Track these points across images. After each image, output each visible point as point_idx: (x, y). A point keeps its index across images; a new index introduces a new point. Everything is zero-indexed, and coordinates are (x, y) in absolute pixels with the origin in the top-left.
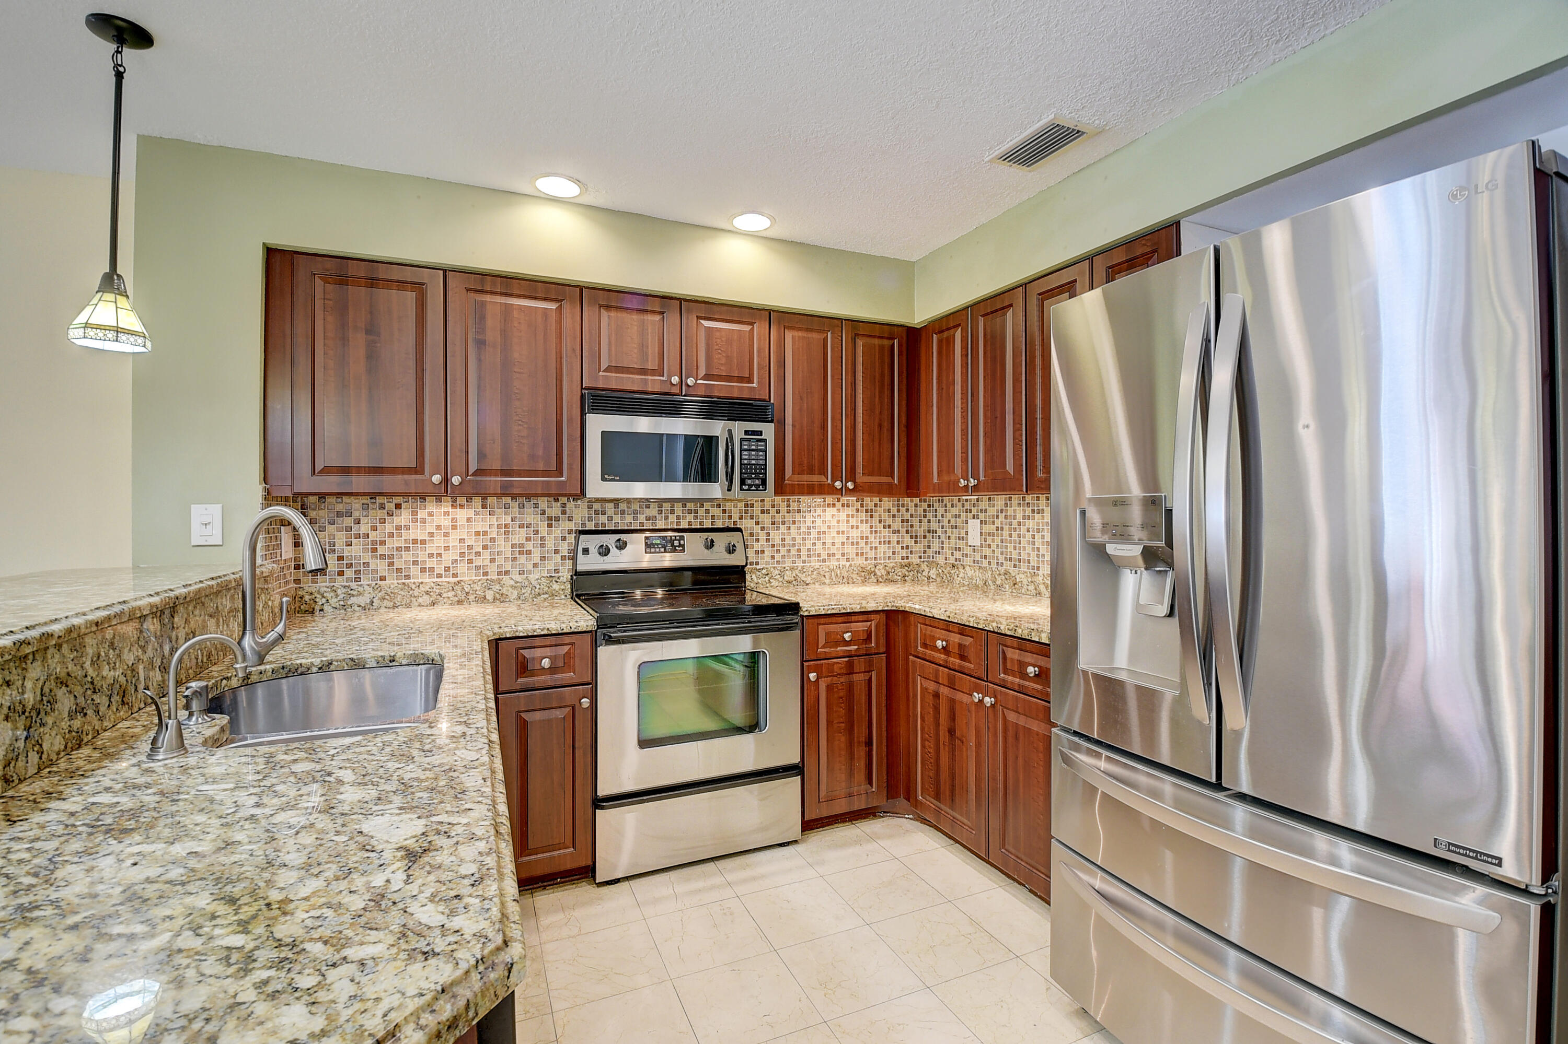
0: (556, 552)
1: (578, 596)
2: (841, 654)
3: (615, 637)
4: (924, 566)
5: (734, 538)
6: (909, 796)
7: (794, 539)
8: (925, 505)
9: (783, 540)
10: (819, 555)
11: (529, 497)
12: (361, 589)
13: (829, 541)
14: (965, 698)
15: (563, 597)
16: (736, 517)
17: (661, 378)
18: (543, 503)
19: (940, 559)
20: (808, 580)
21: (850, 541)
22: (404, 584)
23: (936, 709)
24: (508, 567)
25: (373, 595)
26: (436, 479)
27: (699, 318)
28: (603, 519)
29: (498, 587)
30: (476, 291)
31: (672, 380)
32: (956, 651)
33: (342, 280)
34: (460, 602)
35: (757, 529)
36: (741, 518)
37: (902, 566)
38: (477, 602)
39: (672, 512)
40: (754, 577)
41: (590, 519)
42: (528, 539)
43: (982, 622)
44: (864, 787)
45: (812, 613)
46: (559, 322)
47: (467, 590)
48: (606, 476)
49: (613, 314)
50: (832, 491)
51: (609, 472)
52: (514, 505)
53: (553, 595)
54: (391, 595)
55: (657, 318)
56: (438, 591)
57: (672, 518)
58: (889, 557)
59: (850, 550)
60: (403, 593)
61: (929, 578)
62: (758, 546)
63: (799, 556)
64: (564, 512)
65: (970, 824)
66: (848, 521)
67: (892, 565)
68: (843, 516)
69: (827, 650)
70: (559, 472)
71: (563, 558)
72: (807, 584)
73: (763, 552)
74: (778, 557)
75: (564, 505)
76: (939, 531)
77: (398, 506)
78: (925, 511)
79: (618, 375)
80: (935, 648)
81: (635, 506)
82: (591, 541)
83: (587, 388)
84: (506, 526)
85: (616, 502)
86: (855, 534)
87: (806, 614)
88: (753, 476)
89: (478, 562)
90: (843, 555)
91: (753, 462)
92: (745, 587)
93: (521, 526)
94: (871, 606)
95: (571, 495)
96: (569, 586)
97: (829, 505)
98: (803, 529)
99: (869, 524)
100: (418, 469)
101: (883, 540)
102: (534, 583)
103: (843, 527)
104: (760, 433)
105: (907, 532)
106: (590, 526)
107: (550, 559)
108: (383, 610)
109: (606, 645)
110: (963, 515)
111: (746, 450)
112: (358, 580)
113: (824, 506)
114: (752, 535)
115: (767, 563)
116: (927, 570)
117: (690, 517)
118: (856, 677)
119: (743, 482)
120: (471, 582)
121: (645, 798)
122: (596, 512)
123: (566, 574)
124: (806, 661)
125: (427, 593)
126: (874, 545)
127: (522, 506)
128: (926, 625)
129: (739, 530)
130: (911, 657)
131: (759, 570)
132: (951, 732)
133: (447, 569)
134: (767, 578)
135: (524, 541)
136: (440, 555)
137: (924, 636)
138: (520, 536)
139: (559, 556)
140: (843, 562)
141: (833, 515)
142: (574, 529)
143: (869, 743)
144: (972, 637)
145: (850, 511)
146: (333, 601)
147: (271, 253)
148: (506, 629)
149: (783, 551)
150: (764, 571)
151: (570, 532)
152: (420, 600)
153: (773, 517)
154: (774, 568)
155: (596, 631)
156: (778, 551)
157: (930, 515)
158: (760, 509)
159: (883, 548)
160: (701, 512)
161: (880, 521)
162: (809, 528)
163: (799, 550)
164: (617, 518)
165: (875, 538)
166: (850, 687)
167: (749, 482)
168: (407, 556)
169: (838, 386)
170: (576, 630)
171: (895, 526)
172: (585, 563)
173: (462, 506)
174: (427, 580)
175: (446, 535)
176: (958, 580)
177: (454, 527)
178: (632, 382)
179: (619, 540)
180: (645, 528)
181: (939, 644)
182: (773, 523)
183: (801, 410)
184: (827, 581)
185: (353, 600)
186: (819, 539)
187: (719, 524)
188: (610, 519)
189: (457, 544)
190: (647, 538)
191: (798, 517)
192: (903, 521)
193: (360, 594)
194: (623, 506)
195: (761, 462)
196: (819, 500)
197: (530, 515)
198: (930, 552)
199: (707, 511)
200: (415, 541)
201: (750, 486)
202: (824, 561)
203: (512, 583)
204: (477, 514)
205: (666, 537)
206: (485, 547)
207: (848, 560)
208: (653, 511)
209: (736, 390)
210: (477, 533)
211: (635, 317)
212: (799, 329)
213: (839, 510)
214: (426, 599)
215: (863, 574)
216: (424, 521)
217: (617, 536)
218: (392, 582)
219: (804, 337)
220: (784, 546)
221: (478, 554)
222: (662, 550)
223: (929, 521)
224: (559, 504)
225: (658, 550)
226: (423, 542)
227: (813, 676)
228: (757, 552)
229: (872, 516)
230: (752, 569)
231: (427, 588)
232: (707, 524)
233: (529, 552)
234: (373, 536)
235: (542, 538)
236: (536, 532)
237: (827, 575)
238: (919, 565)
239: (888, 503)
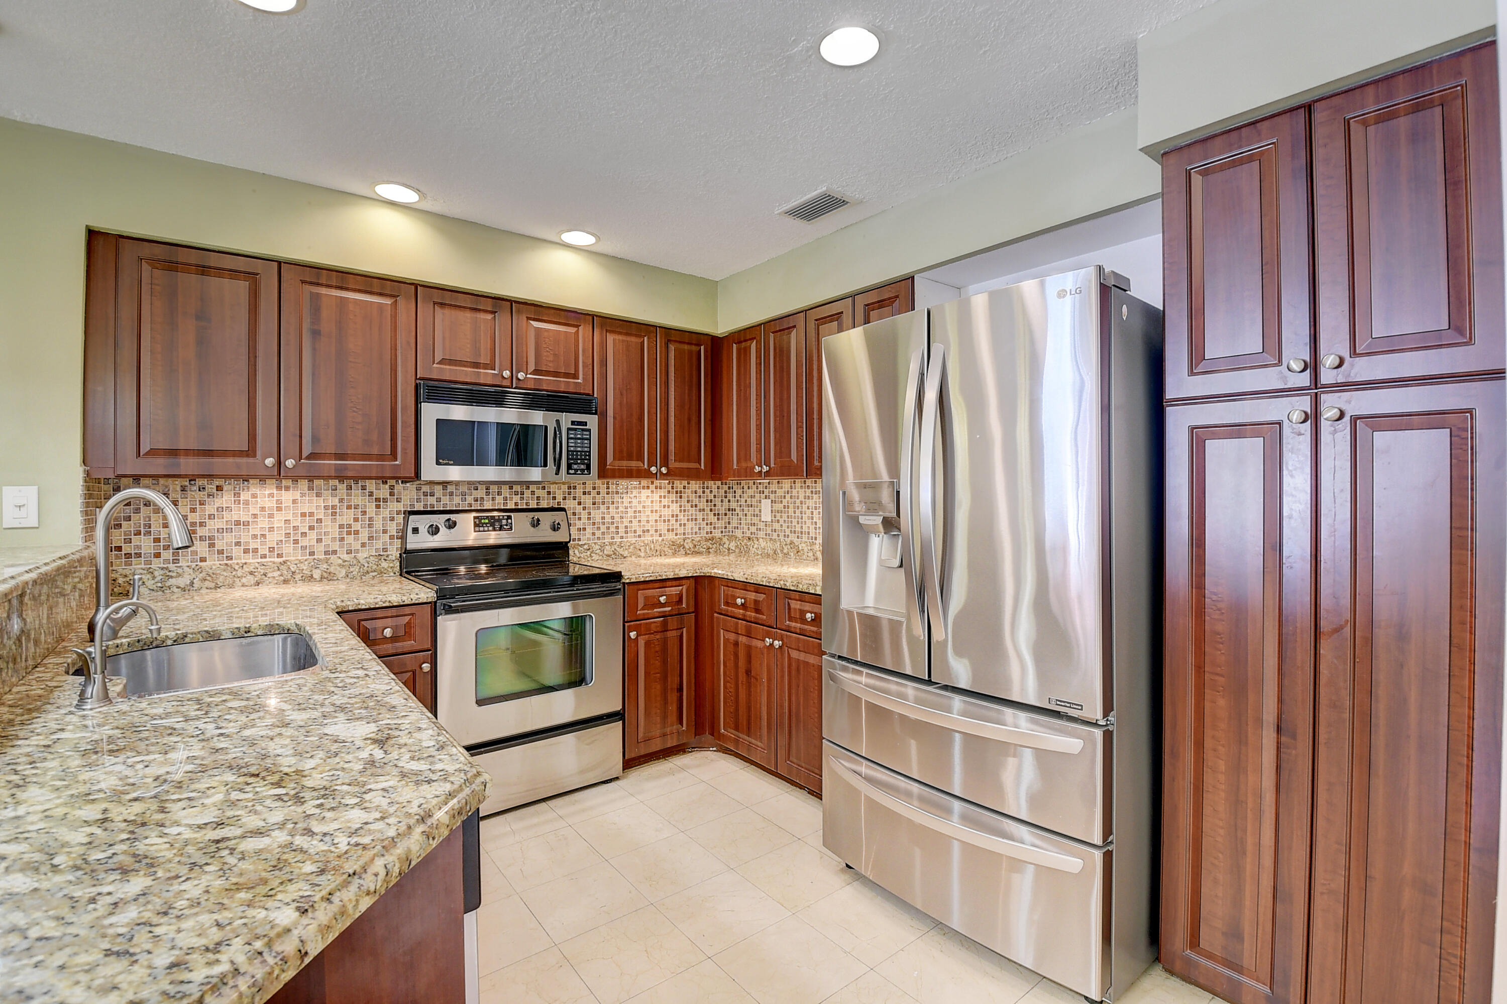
0: (385, 532)
1: (408, 573)
2: (657, 615)
3: (455, 606)
4: (725, 540)
5: (558, 517)
6: (714, 731)
7: (613, 518)
8: (726, 487)
9: (603, 518)
10: (635, 532)
11: (356, 479)
12: (180, 571)
13: (644, 519)
14: (759, 644)
15: (392, 574)
16: (559, 498)
17: (493, 372)
18: (371, 485)
19: (738, 533)
20: (626, 553)
21: (662, 519)
22: (226, 564)
23: (736, 656)
24: (336, 546)
25: (194, 576)
26: (270, 461)
27: (528, 318)
28: (431, 500)
29: (325, 566)
30: (311, 283)
31: (504, 374)
32: (752, 606)
33: (172, 266)
34: (286, 582)
35: (579, 509)
36: (564, 499)
37: (707, 540)
38: (303, 580)
39: (499, 493)
40: (576, 552)
41: (419, 500)
42: (356, 520)
43: (772, 581)
44: (676, 727)
45: (632, 581)
46: (394, 317)
47: (293, 570)
48: (441, 461)
49: (447, 311)
50: (647, 475)
51: (444, 456)
52: (342, 488)
53: (381, 573)
54: (211, 576)
55: (489, 317)
56: (262, 571)
57: (499, 499)
58: (696, 533)
59: (663, 527)
60: (225, 574)
61: (729, 549)
62: (579, 524)
63: (618, 533)
64: (392, 494)
65: (763, 747)
66: (660, 501)
67: (698, 539)
68: (656, 497)
69: (646, 611)
70: (394, 455)
71: (391, 537)
72: (625, 557)
73: (584, 529)
74: (598, 534)
75: (392, 487)
76: (738, 509)
77: (219, 488)
78: (726, 492)
79: (451, 367)
80: (735, 605)
81: (464, 488)
82: (422, 522)
83: (420, 379)
84: (333, 507)
85: (445, 484)
86: (667, 512)
87: (628, 581)
88: (579, 461)
89: (304, 542)
90: (656, 531)
91: (579, 449)
92: (569, 561)
93: (349, 507)
94: (683, 573)
95: (400, 478)
96: (398, 564)
97: (644, 488)
98: (621, 509)
99: (679, 504)
100: (250, 452)
101: (690, 518)
102: (363, 562)
103: (656, 507)
104: (585, 424)
105: (711, 510)
106: (419, 507)
107: (378, 538)
108: (204, 591)
109: (446, 614)
110: (757, 495)
111: (572, 438)
112: (175, 561)
113: (639, 488)
114: (574, 514)
115: (589, 539)
116: (727, 543)
117: (516, 499)
118: (670, 634)
119: (569, 467)
120: (297, 562)
121: (482, 750)
122: (425, 494)
123: (394, 552)
124: (627, 622)
125: (251, 573)
126: (683, 522)
127: (350, 488)
128: (728, 586)
129: (563, 510)
130: (715, 615)
131: (581, 546)
132: (748, 672)
133: (271, 549)
134: (589, 553)
135: (352, 522)
136: (263, 536)
137: (726, 596)
138: (347, 517)
139: (387, 536)
140: (657, 537)
141: (648, 496)
142: (402, 509)
143: (680, 690)
144: (765, 594)
145: (663, 492)
146: (150, 583)
147: (93, 235)
148: (349, 603)
149: (603, 528)
150: (586, 547)
151: (398, 513)
152: (244, 580)
153: (594, 498)
154: (595, 543)
155: (435, 603)
156: (599, 528)
157: (730, 496)
158: (582, 490)
159: (690, 525)
160: (527, 494)
161: (688, 501)
162: (626, 508)
163: (617, 528)
164: (445, 500)
165: (684, 516)
166: (665, 641)
167: (575, 467)
168: (229, 538)
169: (653, 383)
170: (417, 602)
171: (701, 506)
172: (413, 542)
173: (287, 488)
174: (251, 561)
175: (271, 516)
176: (753, 550)
177: (279, 509)
178: (465, 374)
179: (449, 520)
180: (473, 508)
181: (739, 601)
182: (594, 504)
183: (621, 404)
184: (642, 554)
185: (172, 582)
186: (635, 517)
187: (544, 504)
188: (439, 500)
189: (282, 524)
190: (475, 518)
191: (617, 498)
192: (707, 501)
193: (179, 575)
194: (450, 488)
195: (586, 449)
196: (635, 483)
197: (357, 497)
198: (730, 527)
199: (533, 493)
200: (238, 523)
201: (576, 470)
202: (640, 536)
203: (340, 561)
204: (303, 495)
205: (494, 516)
206: (311, 528)
207: (660, 535)
208: (481, 493)
209: (562, 384)
210: (303, 515)
211: (468, 315)
212: (620, 333)
213: (652, 492)
214: (251, 579)
215: (673, 547)
216: (247, 503)
217: (447, 516)
218: (213, 563)
219: (623, 341)
220: (604, 523)
221: (304, 534)
222: (491, 528)
223: (729, 501)
224: (387, 486)
225: (486, 529)
226: (247, 524)
227: (633, 635)
228: (579, 530)
229: (681, 497)
230: (575, 545)
231: (251, 569)
232: (533, 505)
233: (357, 532)
234: (192, 517)
235: (370, 519)
236: (364, 513)
237: (643, 549)
238: (721, 539)
239: (695, 485)
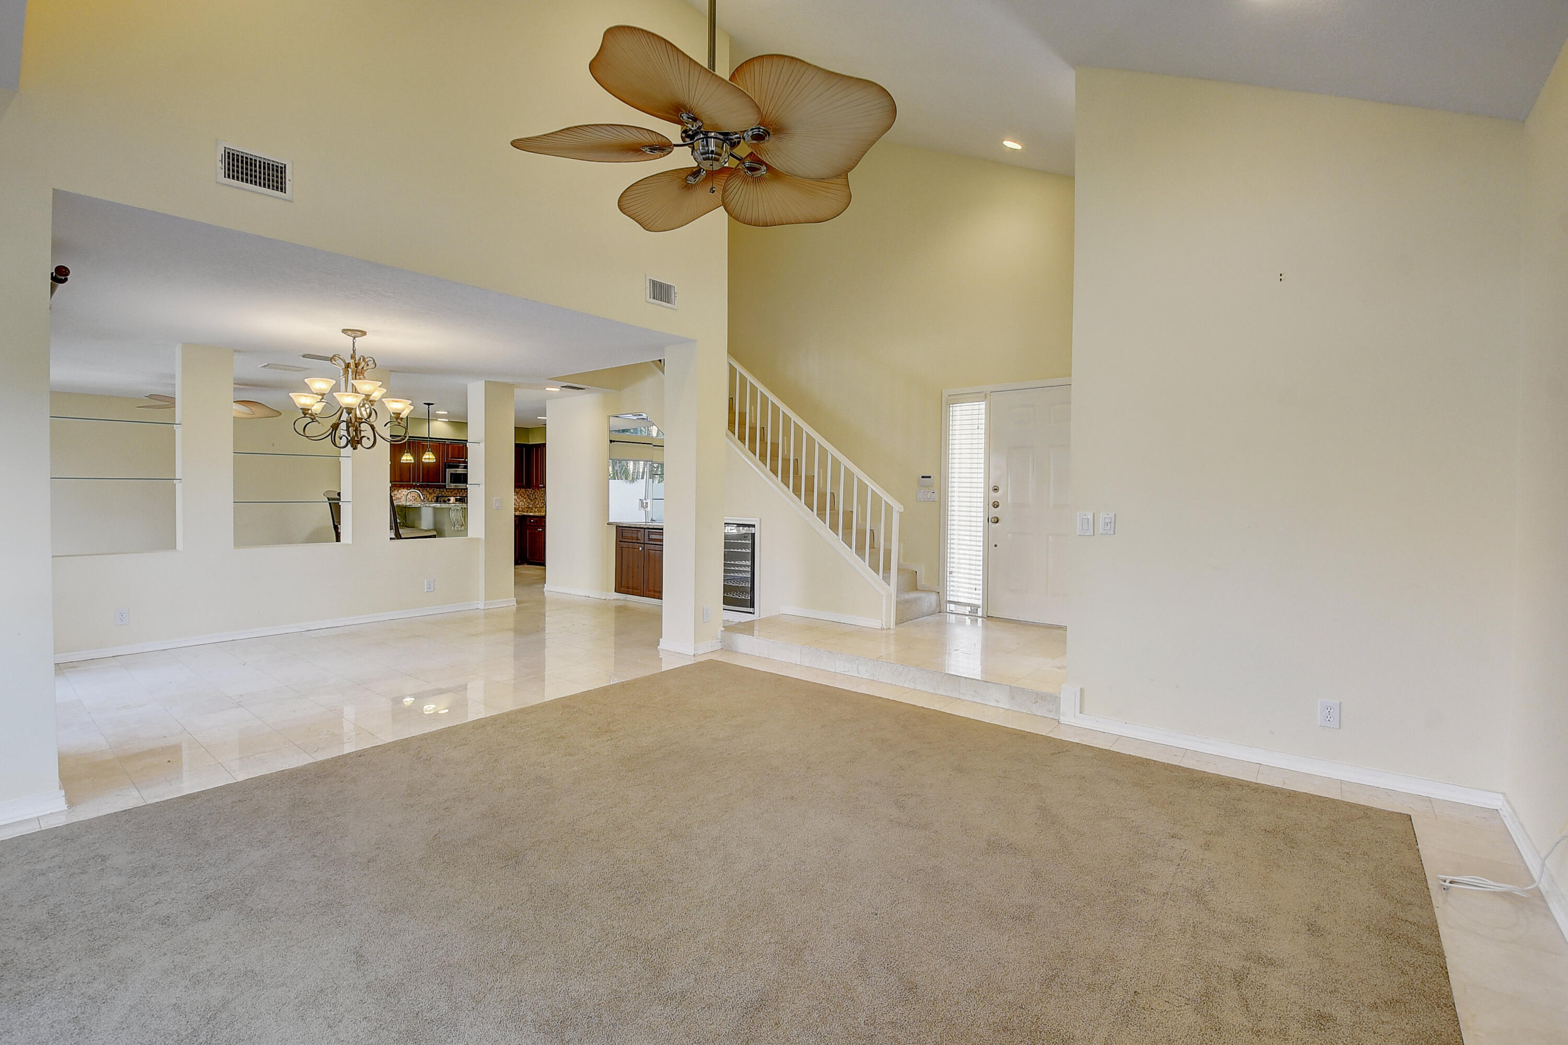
4: (534, 508)
8: (534, 491)
18: (428, 489)
19: (538, 506)
26: (413, 483)
28: (443, 493)
32: (536, 522)
37: (527, 508)
41: (440, 493)
42: (425, 498)
52: (421, 489)
57: (461, 493)
67: (524, 507)
75: (434, 490)
76: (538, 498)
77: (394, 489)
80: (531, 522)
81: (452, 490)
99: (517, 496)
105: (529, 498)
126: (519, 502)
151: (434, 497)
157: (536, 493)
161: (520, 495)
164: (447, 493)
171: (525, 497)
180: (454, 496)
190: (455, 499)
192: (527, 495)
198: (536, 504)
208: (456, 492)
210: (413, 496)
216: (399, 493)
235: (428, 498)
238: (532, 508)
239: (523, 490)
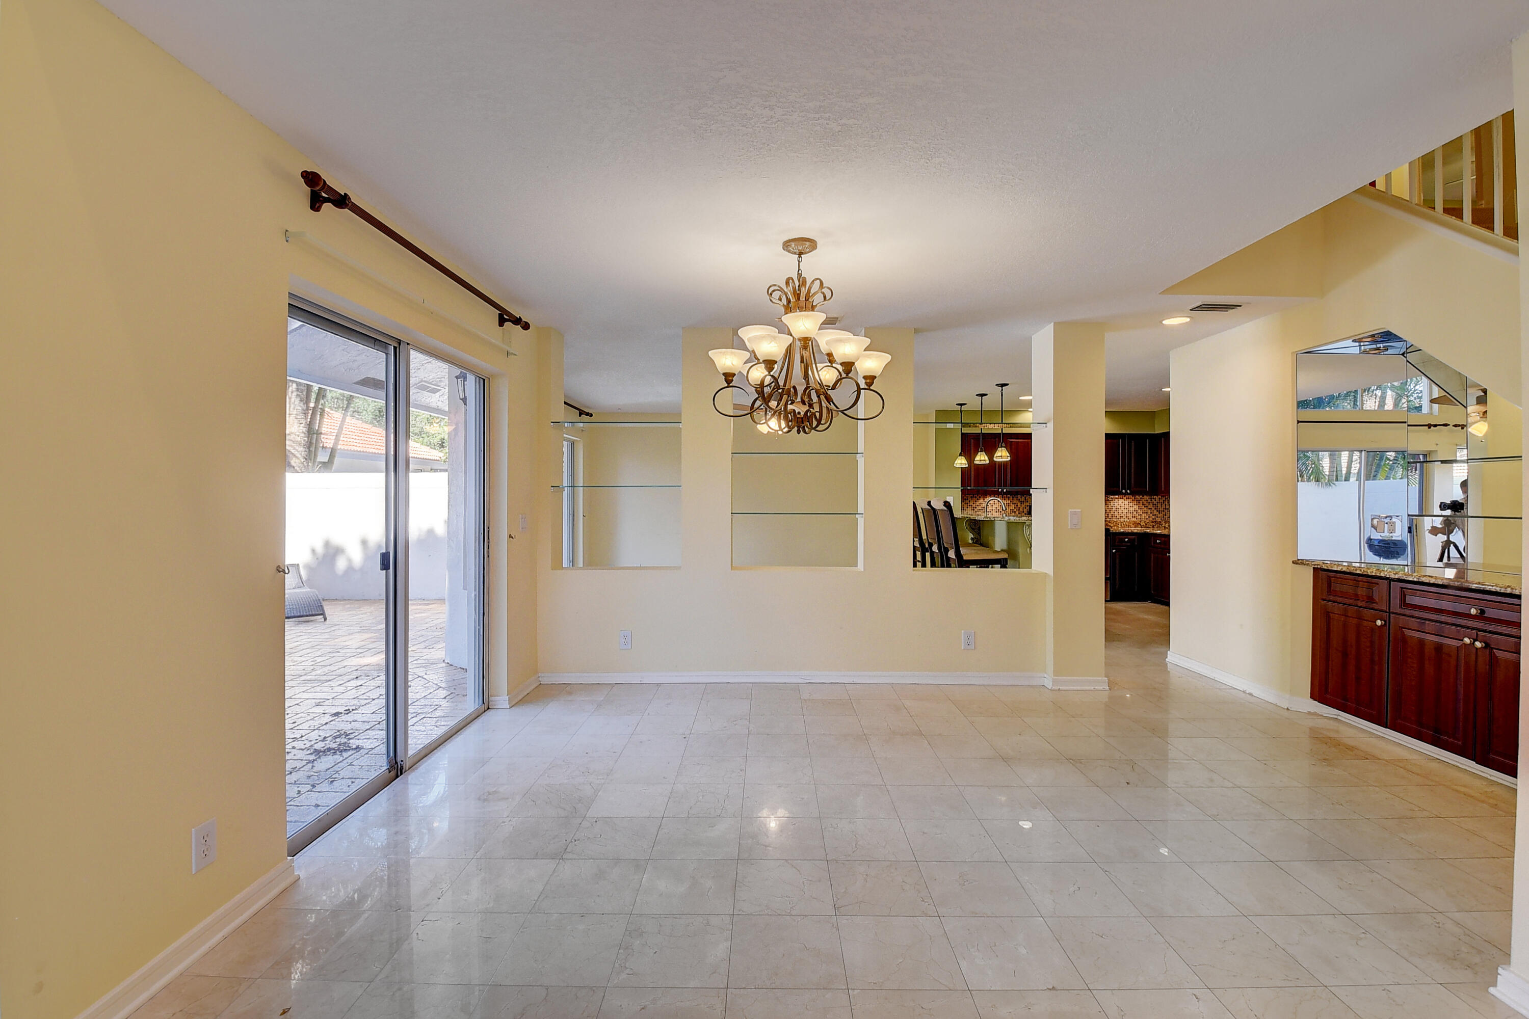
0: (1023, 512)
2: (1124, 545)
4: (1163, 523)
8: (1164, 498)
10: (1117, 517)
13: (1120, 511)
18: (1019, 496)
20: (1112, 525)
21: (1130, 512)
26: (1000, 489)
30: (1009, 438)
37: (1152, 522)
42: (1015, 508)
50: (1122, 494)
58: (1147, 519)
59: (1130, 515)
61: (1165, 527)
64: (1025, 500)
66: (1129, 504)
67: (1148, 521)
68: (1126, 502)
69: (1119, 544)
71: (1025, 514)
77: (980, 497)
84: (1009, 503)
86: (1131, 509)
87: (1112, 532)
90: (1126, 517)
97: (1120, 498)
98: (1110, 507)
99: (1138, 506)
101: (1144, 512)
103: (1127, 507)
105: (1155, 509)
118: (1130, 554)
124: (1111, 547)
126: (1140, 514)
127: (1013, 497)
130: (1150, 547)
138: (1012, 507)
141: (1123, 502)
145: (1130, 500)
147: (963, 435)
159: (1144, 515)
161: (1143, 505)
162: (1113, 507)
165: (1141, 511)
171: (1150, 507)
173: (997, 498)
177: (995, 504)
181: (1158, 541)
184: (1120, 526)
186: (1117, 511)
196: (1117, 496)
202: (1118, 519)
207: (1129, 519)
213: (1125, 500)
227: (1114, 551)
229: (1139, 503)
233: (1015, 512)
234: (974, 506)
236: (1017, 506)
237: (1120, 524)
238: (1160, 522)
239: (1146, 497)
